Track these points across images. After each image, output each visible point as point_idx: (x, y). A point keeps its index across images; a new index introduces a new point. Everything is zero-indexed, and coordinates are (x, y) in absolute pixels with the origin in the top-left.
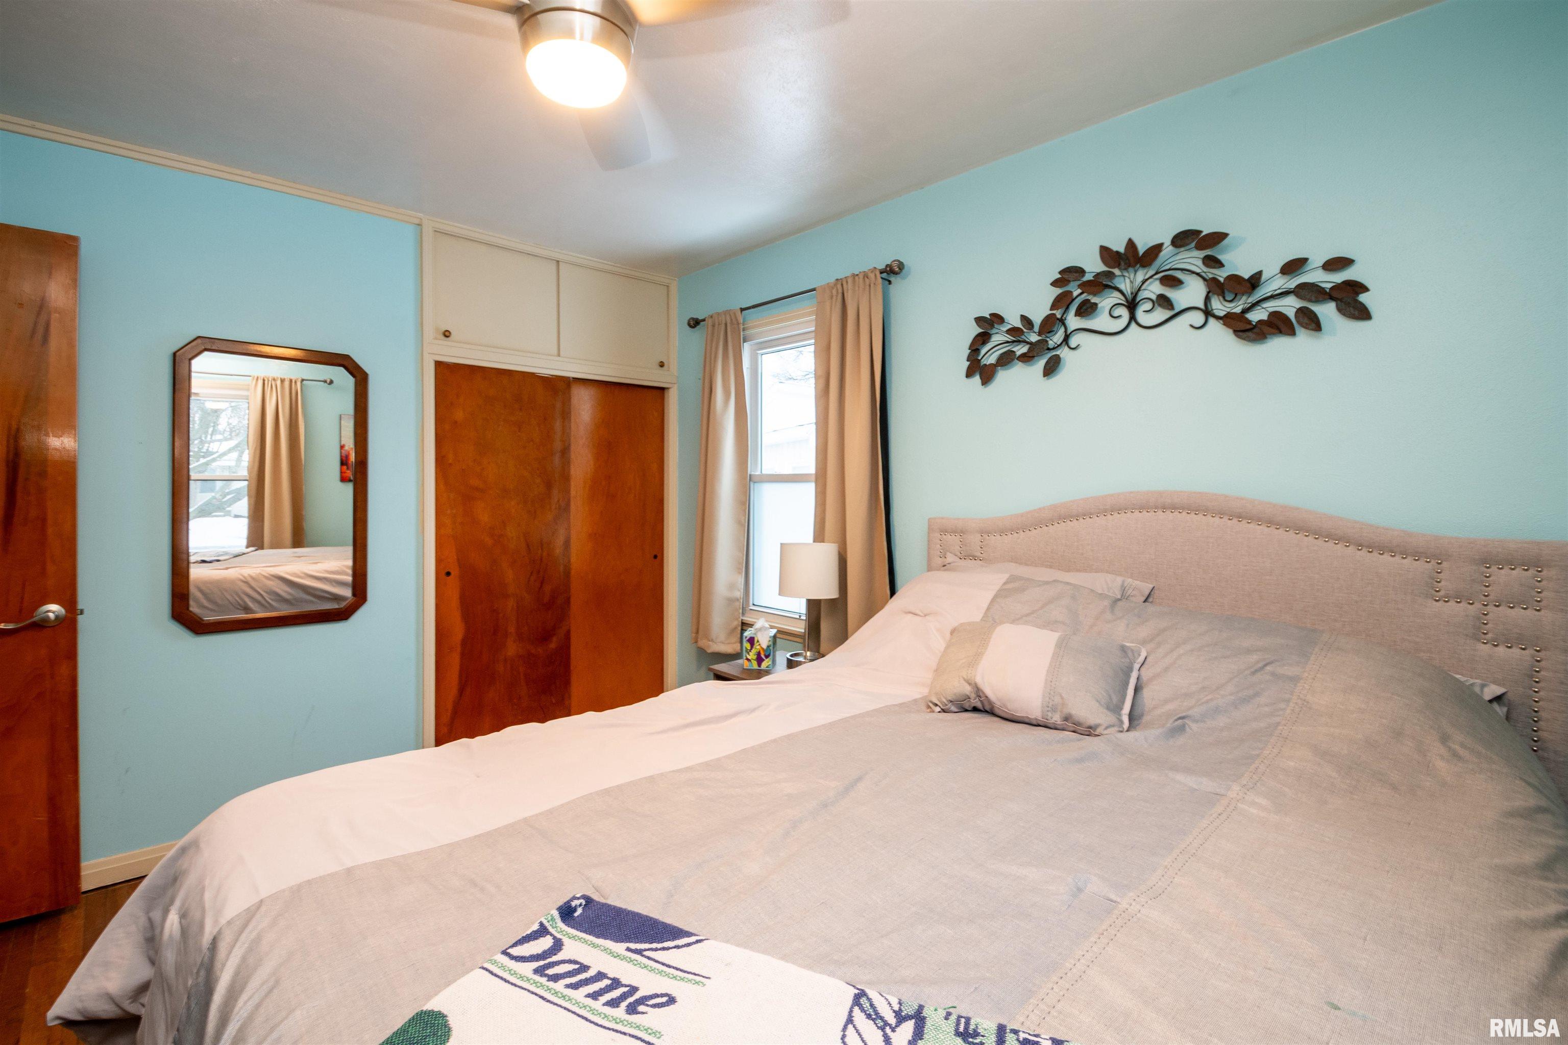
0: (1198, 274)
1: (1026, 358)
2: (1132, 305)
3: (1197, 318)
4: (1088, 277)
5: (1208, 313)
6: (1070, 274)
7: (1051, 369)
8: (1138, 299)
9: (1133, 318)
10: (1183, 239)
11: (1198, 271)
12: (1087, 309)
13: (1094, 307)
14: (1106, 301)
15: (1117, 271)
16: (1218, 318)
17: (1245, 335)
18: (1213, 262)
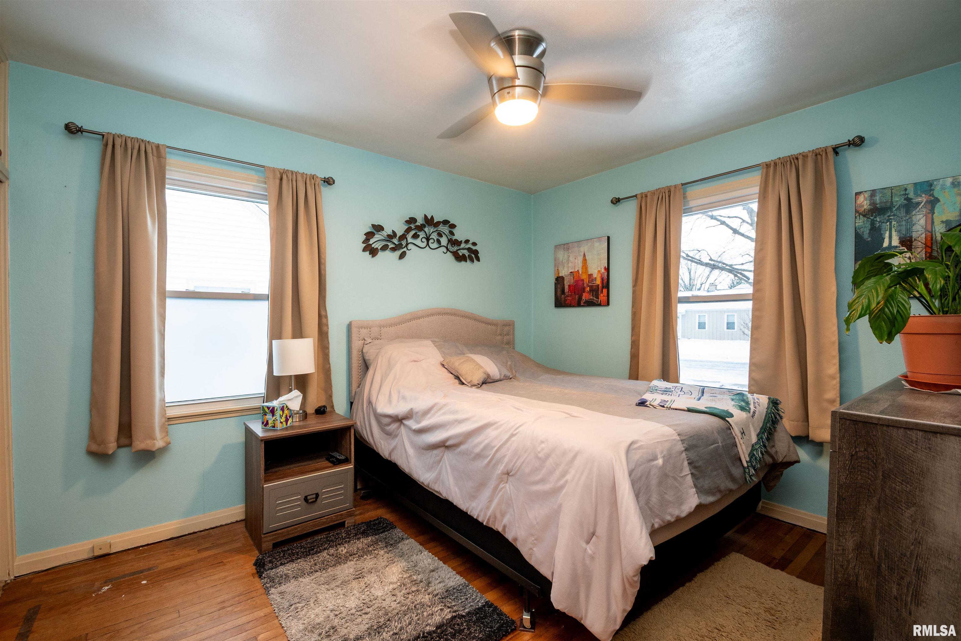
0: (446, 235)
1: (393, 249)
2: (428, 239)
3: (445, 250)
4: (418, 224)
5: (448, 249)
6: (412, 220)
7: (402, 256)
8: (430, 238)
9: (428, 244)
10: (446, 222)
11: (447, 234)
12: (415, 236)
13: (419, 236)
14: (422, 234)
15: (427, 225)
16: (450, 251)
17: (457, 259)
18: (452, 233)
